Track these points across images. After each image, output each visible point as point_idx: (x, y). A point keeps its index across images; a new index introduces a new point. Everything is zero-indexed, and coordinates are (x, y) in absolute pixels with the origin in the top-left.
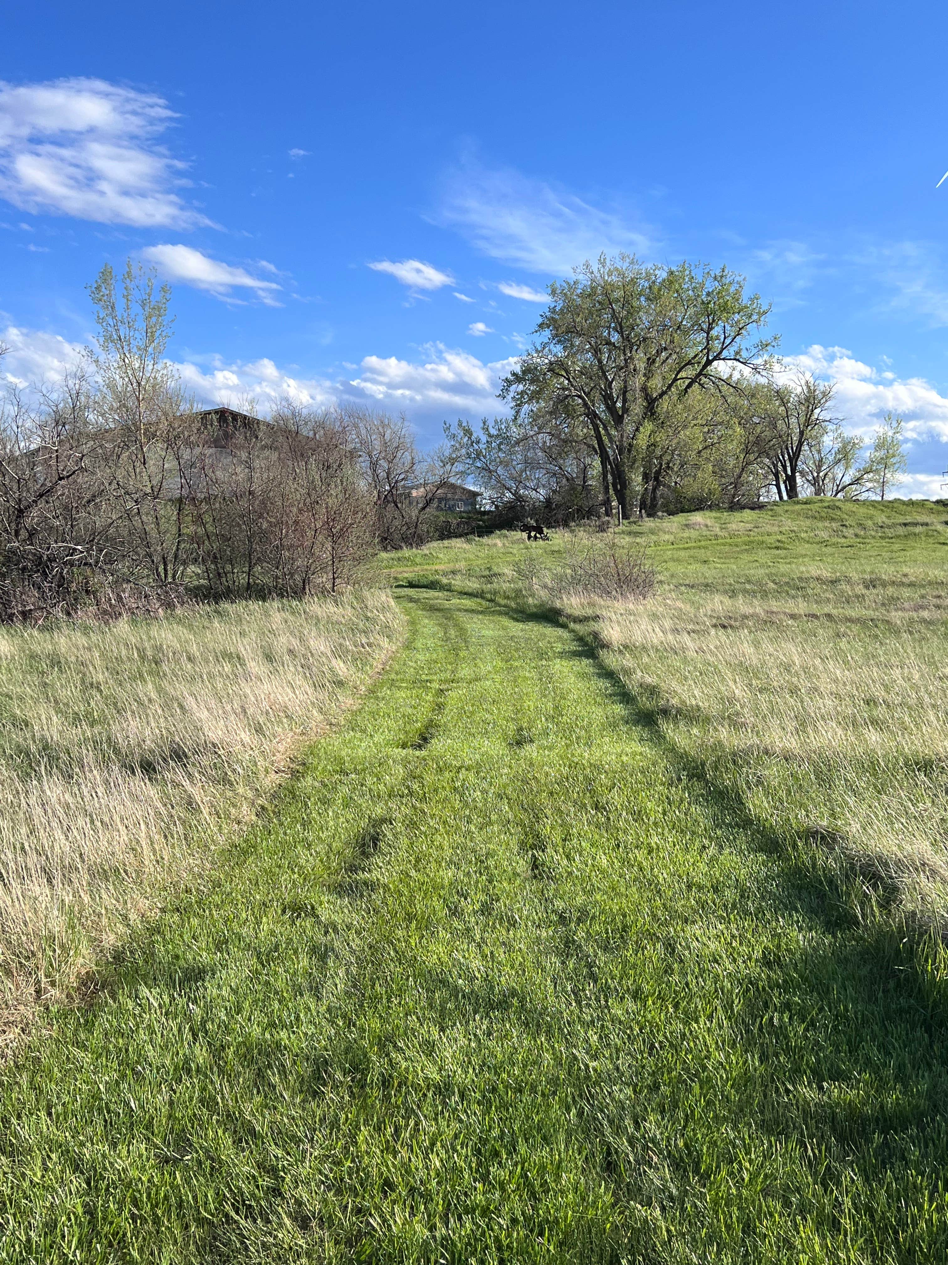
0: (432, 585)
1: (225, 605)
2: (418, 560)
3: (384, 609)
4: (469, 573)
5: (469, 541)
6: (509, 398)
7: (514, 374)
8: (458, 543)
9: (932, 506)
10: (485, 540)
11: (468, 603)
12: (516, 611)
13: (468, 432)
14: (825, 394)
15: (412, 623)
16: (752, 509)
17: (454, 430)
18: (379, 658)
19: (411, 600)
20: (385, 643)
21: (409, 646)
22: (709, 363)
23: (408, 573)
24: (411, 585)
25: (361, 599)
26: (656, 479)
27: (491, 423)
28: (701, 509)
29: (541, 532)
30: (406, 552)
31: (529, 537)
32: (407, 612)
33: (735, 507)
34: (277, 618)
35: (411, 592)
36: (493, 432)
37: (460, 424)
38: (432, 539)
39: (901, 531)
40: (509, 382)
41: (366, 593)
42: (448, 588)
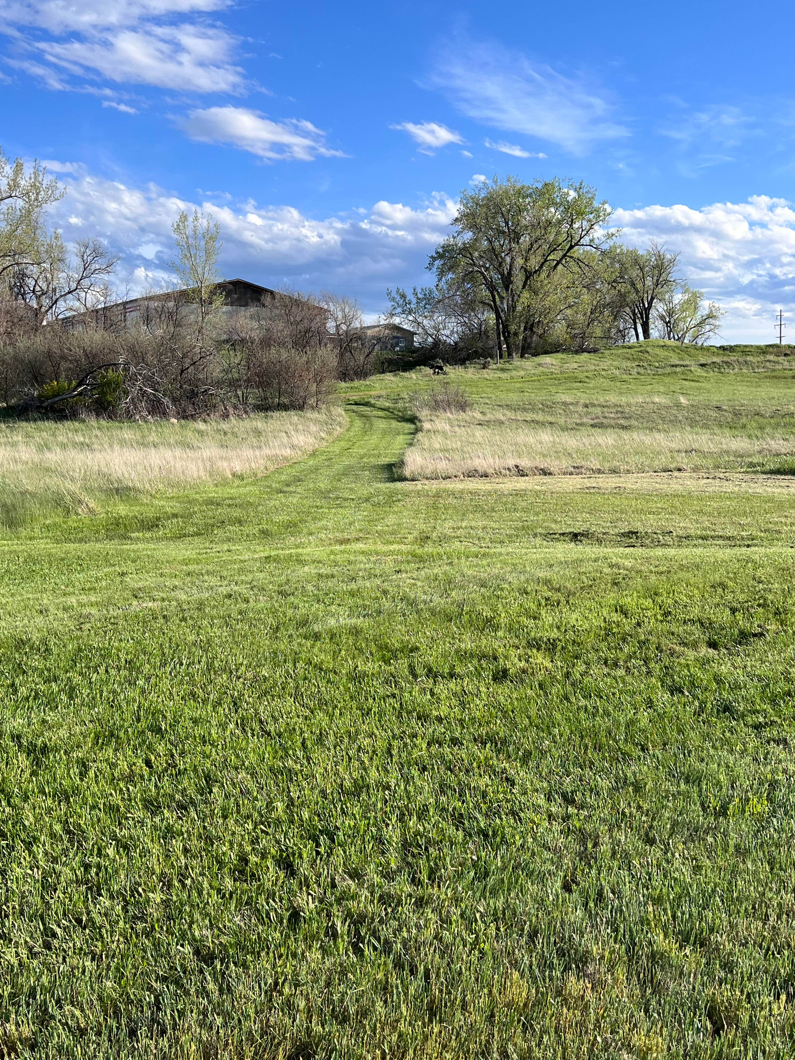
0: (367, 404)
1: (270, 413)
2: (362, 388)
3: (340, 415)
4: (388, 398)
5: (395, 375)
6: (434, 269)
7: (437, 253)
8: (389, 377)
9: (715, 350)
10: (406, 374)
11: (381, 413)
12: (401, 417)
13: (403, 296)
14: (672, 261)
15: (351, 422)
16: (589, 352)
17: (394, 294)
18: (336, 433)
19: (354, 411)
20: (338, 428)
21: (348, 430)
22: (571, 247)
23: (355, 396)
24: (356, 404)
25: (329, 411)
26: (531, 330)
27: (419, 291)
28: (558, 352)
29: (442, 369)
30: (356, 383)
31: (435, 372)
32: (350, 417)
33: (581, 350)
34: (295, 419)
35: (354, 407)
36: (420, 296)
37: (398, 291)
38: (373, 374)
39: (668, 370)
40: (434, 259)
41: (332, 408)
42: (373, 406)
